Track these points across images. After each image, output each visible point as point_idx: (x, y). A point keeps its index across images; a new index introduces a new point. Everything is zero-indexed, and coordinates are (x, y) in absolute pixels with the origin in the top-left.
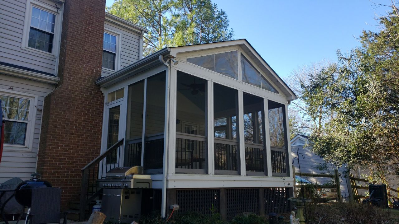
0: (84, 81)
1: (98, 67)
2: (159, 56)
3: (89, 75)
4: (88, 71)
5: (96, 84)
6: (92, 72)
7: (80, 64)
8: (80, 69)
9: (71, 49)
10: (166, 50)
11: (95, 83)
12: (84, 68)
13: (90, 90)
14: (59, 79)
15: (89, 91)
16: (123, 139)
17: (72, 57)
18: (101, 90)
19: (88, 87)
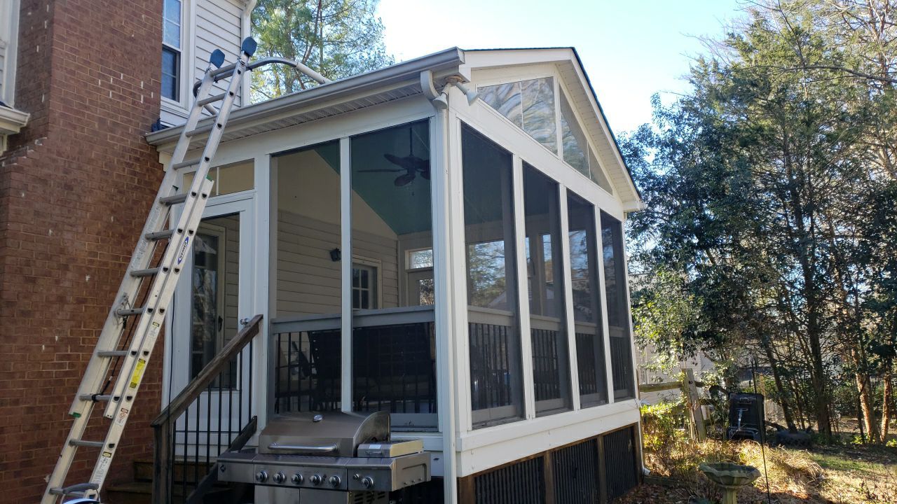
0: (112, 132)
1: (151, 89)
2: (420, 72)
3: (127, 114)
4: (121, 97)
5: (148, 143)
6: (134, 103)
7: (100, 76)
8: (98, 90)
9: (68, 23)
10: (452, 55)
11: (145, 137)
12: (111, 87)
13: (130, 159)
14: (24, 117)
15: (127, 164)
16: (262, 317)
17: (71, 50)
18: (160, 162)
19: (124, 149)
